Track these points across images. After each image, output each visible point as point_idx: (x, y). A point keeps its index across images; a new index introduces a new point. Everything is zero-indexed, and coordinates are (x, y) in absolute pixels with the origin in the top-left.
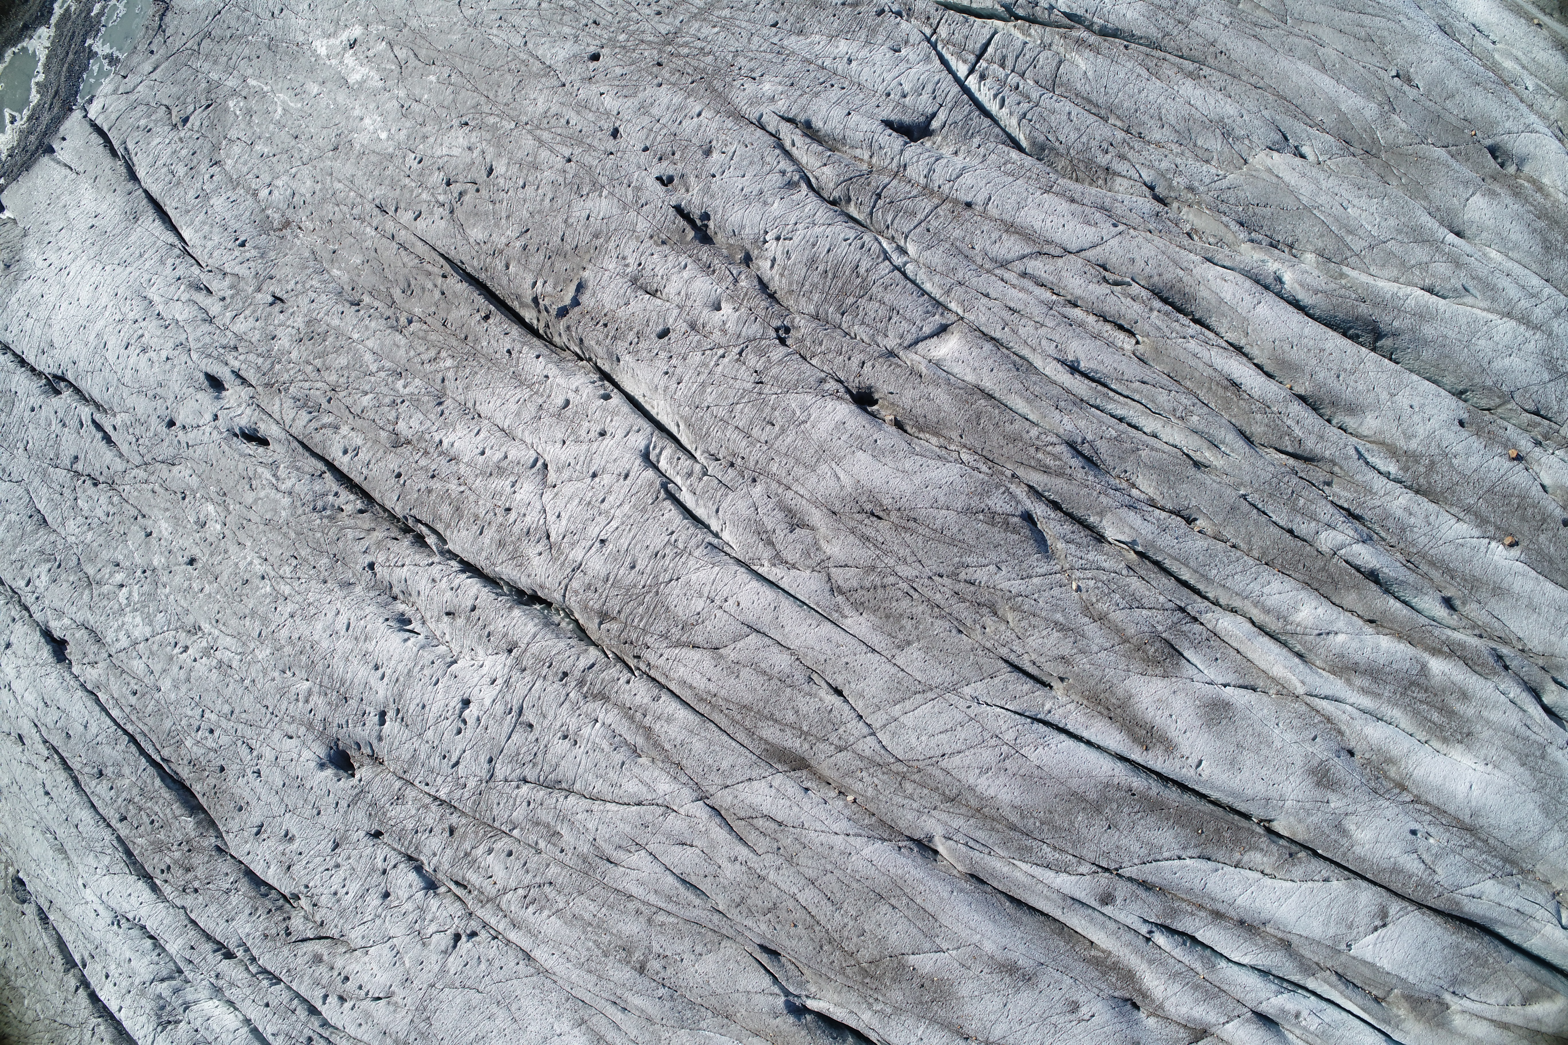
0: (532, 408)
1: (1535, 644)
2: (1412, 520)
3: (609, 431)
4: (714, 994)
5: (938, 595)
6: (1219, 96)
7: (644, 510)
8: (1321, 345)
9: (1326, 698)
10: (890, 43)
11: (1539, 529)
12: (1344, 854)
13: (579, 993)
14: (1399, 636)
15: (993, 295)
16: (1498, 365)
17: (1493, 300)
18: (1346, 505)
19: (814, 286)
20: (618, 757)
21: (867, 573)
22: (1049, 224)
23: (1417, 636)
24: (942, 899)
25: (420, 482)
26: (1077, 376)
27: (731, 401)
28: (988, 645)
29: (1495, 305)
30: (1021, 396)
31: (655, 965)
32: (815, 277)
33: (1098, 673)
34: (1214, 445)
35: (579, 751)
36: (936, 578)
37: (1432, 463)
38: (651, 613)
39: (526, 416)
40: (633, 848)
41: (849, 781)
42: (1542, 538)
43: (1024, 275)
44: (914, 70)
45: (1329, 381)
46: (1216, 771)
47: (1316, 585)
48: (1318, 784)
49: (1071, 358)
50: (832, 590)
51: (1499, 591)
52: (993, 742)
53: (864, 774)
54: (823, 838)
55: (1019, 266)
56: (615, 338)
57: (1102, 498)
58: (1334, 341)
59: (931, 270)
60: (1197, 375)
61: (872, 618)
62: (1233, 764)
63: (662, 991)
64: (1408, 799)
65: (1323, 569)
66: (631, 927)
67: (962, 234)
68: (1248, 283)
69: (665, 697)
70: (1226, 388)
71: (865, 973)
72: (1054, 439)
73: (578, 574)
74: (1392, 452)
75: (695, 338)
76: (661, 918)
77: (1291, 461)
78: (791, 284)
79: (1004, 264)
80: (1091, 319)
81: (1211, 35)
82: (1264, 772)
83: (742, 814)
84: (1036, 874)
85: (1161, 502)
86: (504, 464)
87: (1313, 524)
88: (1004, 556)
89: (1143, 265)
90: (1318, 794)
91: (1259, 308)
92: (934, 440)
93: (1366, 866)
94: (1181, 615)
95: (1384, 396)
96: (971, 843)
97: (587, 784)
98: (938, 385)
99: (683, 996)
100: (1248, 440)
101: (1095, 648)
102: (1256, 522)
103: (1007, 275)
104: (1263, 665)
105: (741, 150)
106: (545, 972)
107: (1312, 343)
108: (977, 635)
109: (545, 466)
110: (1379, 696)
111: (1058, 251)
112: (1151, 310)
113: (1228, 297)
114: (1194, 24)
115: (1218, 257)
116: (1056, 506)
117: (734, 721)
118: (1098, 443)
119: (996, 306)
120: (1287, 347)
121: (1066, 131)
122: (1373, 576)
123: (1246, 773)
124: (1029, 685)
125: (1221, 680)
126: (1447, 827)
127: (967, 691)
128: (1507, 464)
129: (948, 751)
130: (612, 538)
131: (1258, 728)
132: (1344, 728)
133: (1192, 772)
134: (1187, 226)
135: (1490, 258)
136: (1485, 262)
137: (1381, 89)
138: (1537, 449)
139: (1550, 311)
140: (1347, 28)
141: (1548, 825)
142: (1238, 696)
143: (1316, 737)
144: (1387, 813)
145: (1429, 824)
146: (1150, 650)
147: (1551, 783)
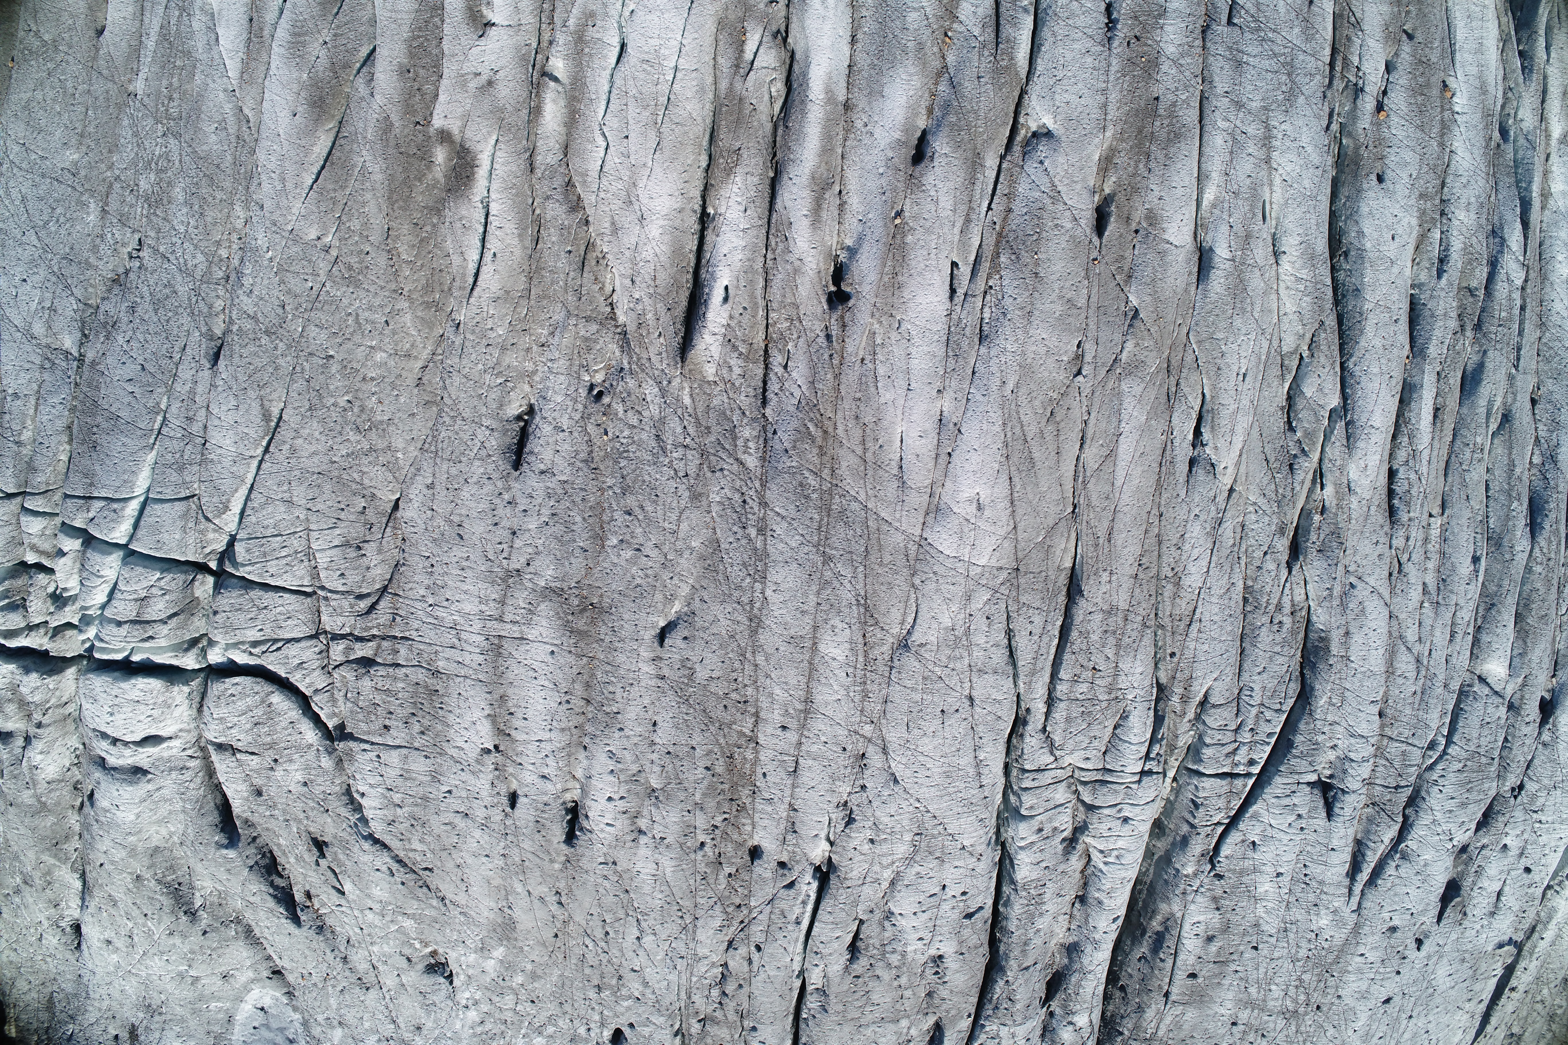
6: (1187, 547)
10: (1250, 854)
11: (1427, 64)
17: (1262, 184)
29: (1265, 179)
44: (1273, 822)
51: (1483, 89)
81: (1127, 583)
105: (1387, 908)
111: (1394, 623)
114: (1123, 605)
121: (1277, 668)
128: (1395, 120)
134: (1317, 518)
135: (1216, 199)
136: (1226, 205)
137: (1103, 383)
138: (1367, 89)
139: (1241, 115)
140: (1052, 448)
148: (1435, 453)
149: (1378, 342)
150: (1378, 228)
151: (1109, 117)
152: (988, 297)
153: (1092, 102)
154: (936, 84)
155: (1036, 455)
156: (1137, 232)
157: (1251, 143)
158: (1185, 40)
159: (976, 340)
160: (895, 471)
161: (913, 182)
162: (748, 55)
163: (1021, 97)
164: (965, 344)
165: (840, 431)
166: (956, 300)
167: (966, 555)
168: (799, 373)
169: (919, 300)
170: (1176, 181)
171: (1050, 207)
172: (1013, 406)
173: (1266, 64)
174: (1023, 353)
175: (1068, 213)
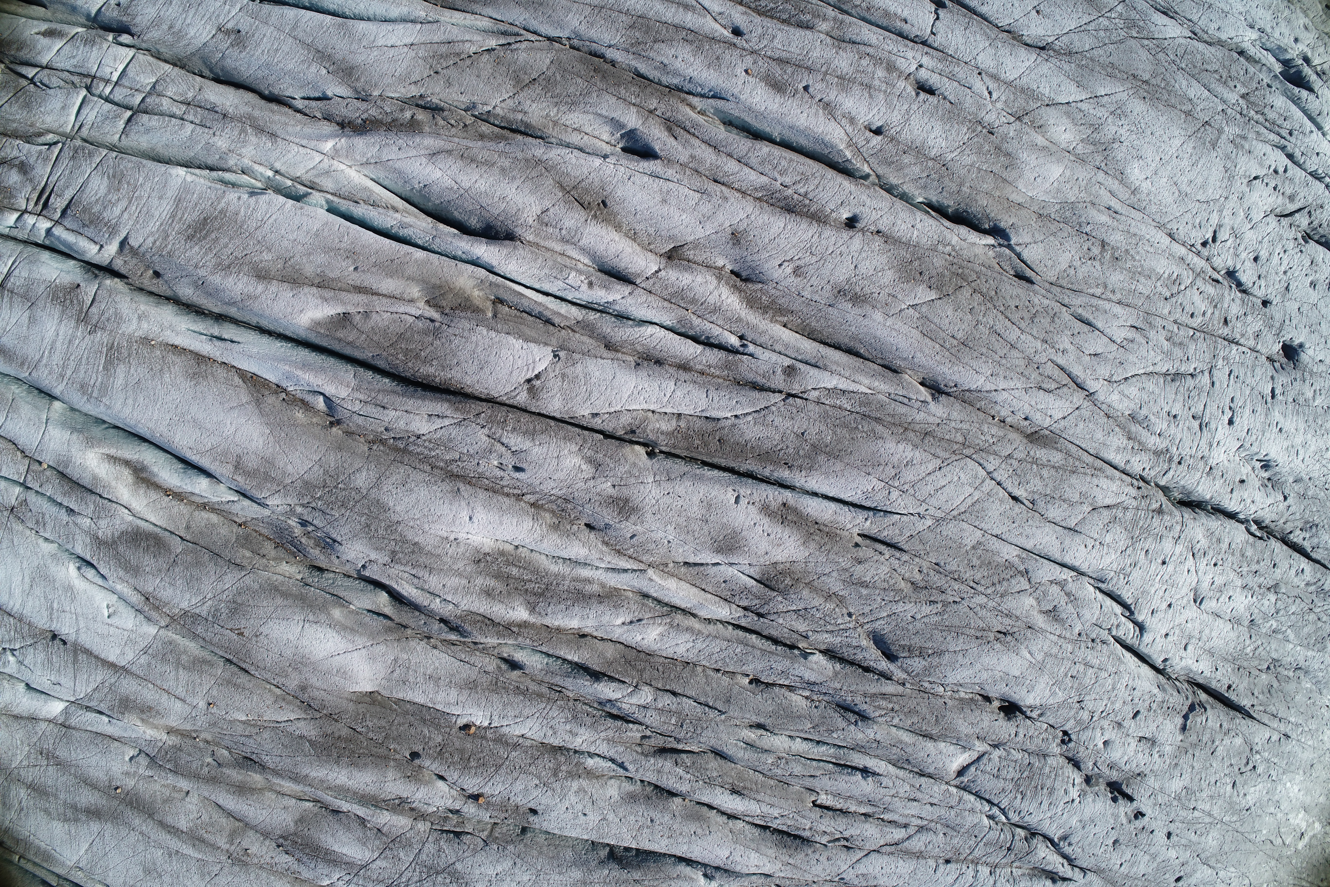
0: (1204, 638)
1: (420, 646)
2: (568, 727)
3: (1164, 639)
4: (1054, 234)
5: (956, 588)
7: (1143, 593)
8: (672, 840)
9: (625, 571)
12: (585, 441)
13: (1138, 215)
14: (558, 630)
15: (928, 806)
16: (507, 864)
18: (631, 725)
19: (1049, 777)
20: (1144, 412)
21: (1006, 591)
22: (893, 866)
23: (544, 634)
24: (921, 351)
25: (1262, 567)
26: (861, 766)
27: (1097, 685)
28: (917, 560)
30: (906, 744)
31: (1096, 250)
32: (1049, 783)
33: (831, 556)
34: (750, 745)
35: (1166, 409)
36: (958, 600)
37: (555, 774)
38: (1135, 522)
39: (1207, 631)
40: (1125, 343)
41: (1001, 433)
42: (439, 739)
43: (906, 826)
45: (659, 815)
46: (722, 496)
47: (642, 656)
48: (627, 501)
49: (870, 779)
50: (1027, 572)
51: (471, 686)
52: (906, 487)
53: (991, 441)
54: (1012, 384)
55: (911, 831)
56: (1163, 702)
57: (838, 686)
58: (660, 846)
59: (972, 811)
60: (769, 792)
61: (999, 560)
62: (709, 506)
63: (1088, 229)
64: (528, 496)
65: (642, 671)
66: (1116, 278)
67: (952, 841)
68: (738, 869)
69: (1122, 465)
70: (744, 788)
71: (963, 277)
72: (880, 719)
73: (1176, 536)
74: (590, 774)
75: (1119, 718)
76: (1098, 291)
77: (680, 747)
78: (1063, 773)
79: (921, 829)
80: (853, 809)
82: (680, 503)
83: (1065, 389)
84: (853, 385)
85: (783, 690)
86: (1218, 595)
87: (660, 706)
88: (911, 627)
89: (821, 859)
90: (625, 492)
91: (727, 854)
92: (962, 695)
93: (562, 434)
94: (761, 611)
95: (611, 817)
96: (906, 401)
97: (1157, 384)
98: (966, 735)
99: (1072, 227)
100: (719, 754)
101: (835, 574)
102: (706, 695)
103: (919, 822)
104: (683, 584)
105: (1096, 851)
106: (1160, 226)
107: (680, 840)
108: (925, 565)
109: (1195, 601)
110: (574, 580)
111: (883, 850)
112: (811, 829)
113: (753, 855)
115: (762, 880)
116: (867, 669)
117: (1079, 459)
118: (844, 724)
119: (927, 799)
120: (699, 831)
122: (596, 676)
123: (696, 499)
124: (882, 536)
125: (722, 568)
126: (481, 477)
127: (929, 522)
128: (487, 790)
129: (937, 473)
130: (1160, 567)
131: (690, 537)
132: (604, 548)
133: (742, 492)
141: (374, 493)
142: (707, 557)
143: (632, 537)
144: (553, 484)
145: (502, 478)
146: (788, 581)
147: (381, 532)
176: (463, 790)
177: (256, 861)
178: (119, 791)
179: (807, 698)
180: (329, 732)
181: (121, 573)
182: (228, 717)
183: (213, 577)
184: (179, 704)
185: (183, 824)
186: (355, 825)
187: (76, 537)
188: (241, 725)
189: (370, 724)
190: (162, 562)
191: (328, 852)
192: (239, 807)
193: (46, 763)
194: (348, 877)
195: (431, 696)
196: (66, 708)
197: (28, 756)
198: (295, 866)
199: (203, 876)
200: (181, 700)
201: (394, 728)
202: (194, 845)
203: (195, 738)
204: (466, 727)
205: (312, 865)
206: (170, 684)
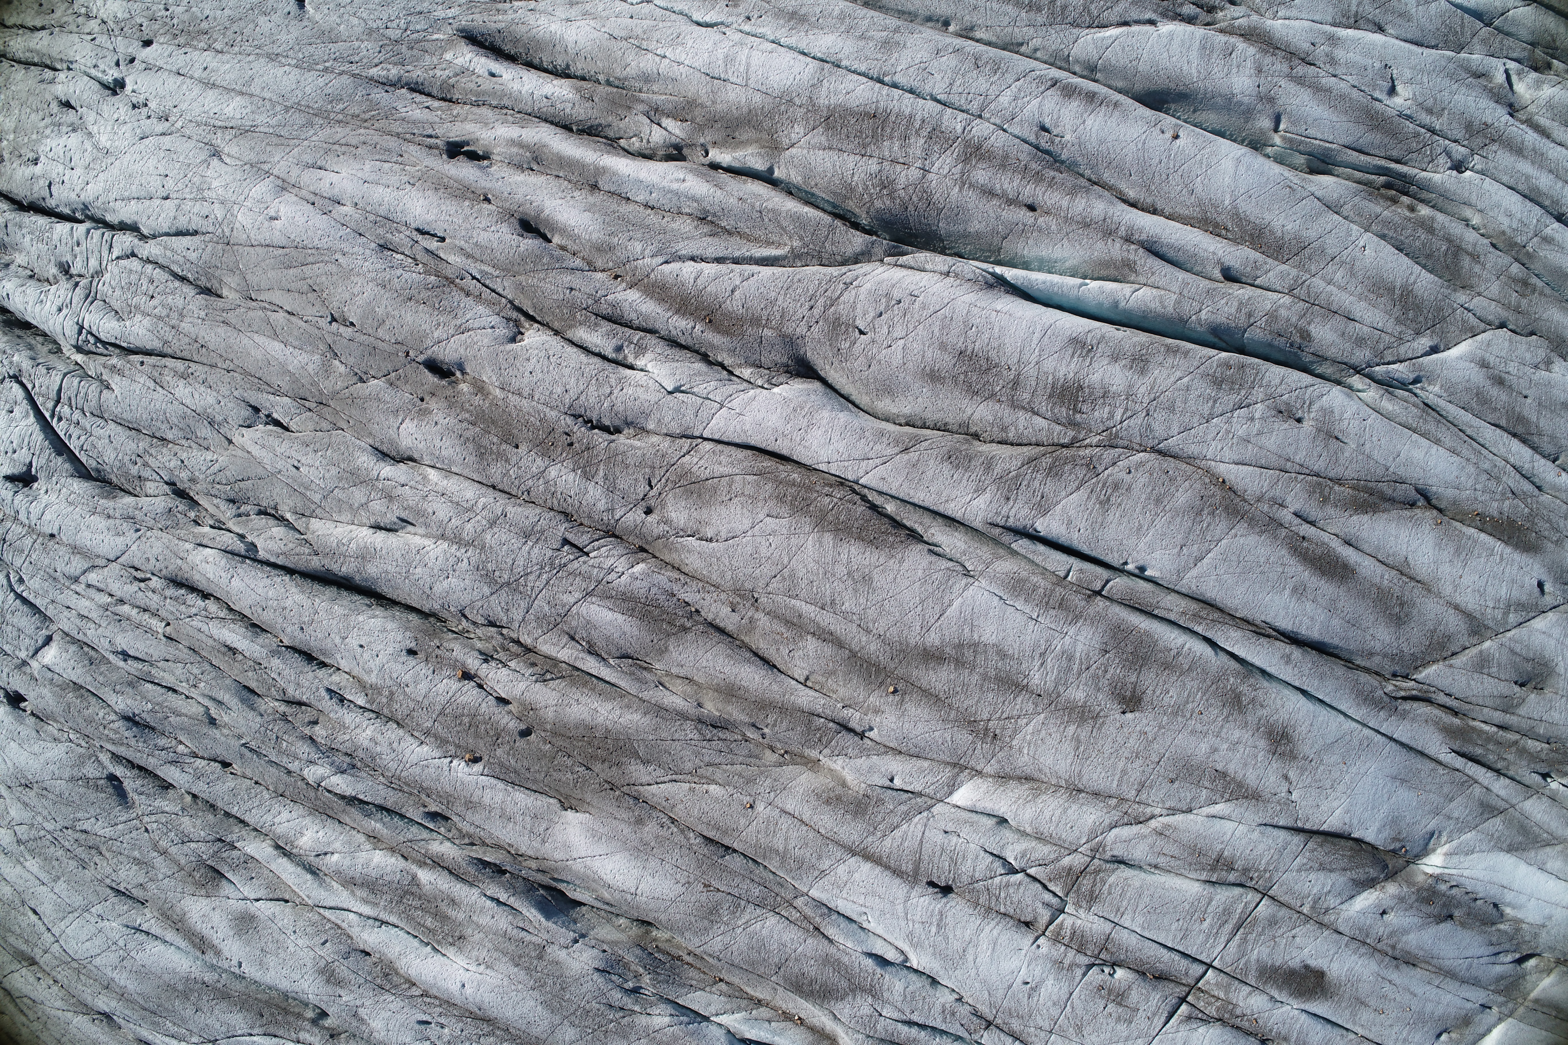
1: (525, 848)
2: (379, 749)
6: (203, 389)
9: (331, 908)
11: (495, 744)
14: (392, 850)
15: (72, 606)
16: (439, 588)
17: (427, 526)
21: (31, 828)
22: (95, 541)
26: (128, 661)
28: (99, 877)
29: (430, 530)
33: (163, 896)
36: (64, 830)
37: (392, 694)
42: (499, 752)
43: (88, 586)
44: (17, 428)
45: (296, 634)
46: (253, 971)
47: (321, 810)
48: (326, 981)
49: (119, 649)
51: (471, 805)
52: (114, 948)
55: (84, 580)
62: (262, 965)
64: (417, 993)
65: (317, 798)
70: (224, 654)
72: (114, 717)
74: (362, 687)
77: (283, 708)
79: (76, 581)
80: (137, 612)
82: (284, 971)
87: (297, 762)
88: (99, 811)
90: (328, 989)
91: (233, 582)
92: (54, 725)
94: (220, 844)
95: (338, 640)
100: (252, 693)
101: (162, 875)
103: (78, 589)
108: (93, 871)
110: (376, 905)
111: (104, 562)
112: (167, 598)
113: (211, 576)
115: (204, 542)
119: (73, 615)
120: (260, 611)
125: (253, 896)
126: (459, 1018)
127: (94, 911)
128: (454, 685)
131: (276, 936)
132: (351, 932)
133: (236, 971)
134: (192, 515)
135: (429, 480)
136: (420, 487)
137: (322, 339)
138: (485, 665)
139: (484, 522)
140: (293, 286)
141: (557, 1019)
142: (265, 909)
143: (326, 941)
144: (391, 1006)
145: (440, 1015)
146: (197, 875)
147: (550, 982)
148: (204, 638)
149: (289, 603)
150: (370, 633)
151: (510, 395)
152: (410, 260)
153: (524, 382)
154: (583, 259)
155: (291, 271)
156: (422, 400)
157: (459, 523)
158: (559, 490)
159: (382, 242)
160: (319, 163)
161: (507, 215)
162: (666, 122)
163: (553, 330)
164: (381, 231)
165: (362, 131)
166: (414, 233)
167: (248, 204)
168: (417, 114)
169: (421, 201)
170: (447, 442)
171: (454, 322)
172: (327, 258)
173: (520, 562)
174: (359, 275)
175: (445, 336)
176: (480, 686)
177: (723, 596)
178: (891, 689)
179: (181, 742)
180: (614, 768)
181: (846, 959)
182: (730, 790)
183: (735, 948)
184: (789, 808)
185: (811, 644)
186: (600, 644)
187: (900, 999)
188: (717, 779)
189: (569, 775)
190: (794, 968)
191: (630, 612)
192: (735, 670)
193: (991, 724)
194: (610, 578)
195: (509, 799)
196: (951, 793)
197: (1015, 732)
198: (676, 588)
199: (792, 576)
200: (786, 813)
201: (545, 769)
202: (800, 616)
203: (786, 752)
204: (476, 760)
205: (654, 590)
206: (797, 834)
